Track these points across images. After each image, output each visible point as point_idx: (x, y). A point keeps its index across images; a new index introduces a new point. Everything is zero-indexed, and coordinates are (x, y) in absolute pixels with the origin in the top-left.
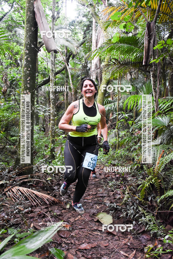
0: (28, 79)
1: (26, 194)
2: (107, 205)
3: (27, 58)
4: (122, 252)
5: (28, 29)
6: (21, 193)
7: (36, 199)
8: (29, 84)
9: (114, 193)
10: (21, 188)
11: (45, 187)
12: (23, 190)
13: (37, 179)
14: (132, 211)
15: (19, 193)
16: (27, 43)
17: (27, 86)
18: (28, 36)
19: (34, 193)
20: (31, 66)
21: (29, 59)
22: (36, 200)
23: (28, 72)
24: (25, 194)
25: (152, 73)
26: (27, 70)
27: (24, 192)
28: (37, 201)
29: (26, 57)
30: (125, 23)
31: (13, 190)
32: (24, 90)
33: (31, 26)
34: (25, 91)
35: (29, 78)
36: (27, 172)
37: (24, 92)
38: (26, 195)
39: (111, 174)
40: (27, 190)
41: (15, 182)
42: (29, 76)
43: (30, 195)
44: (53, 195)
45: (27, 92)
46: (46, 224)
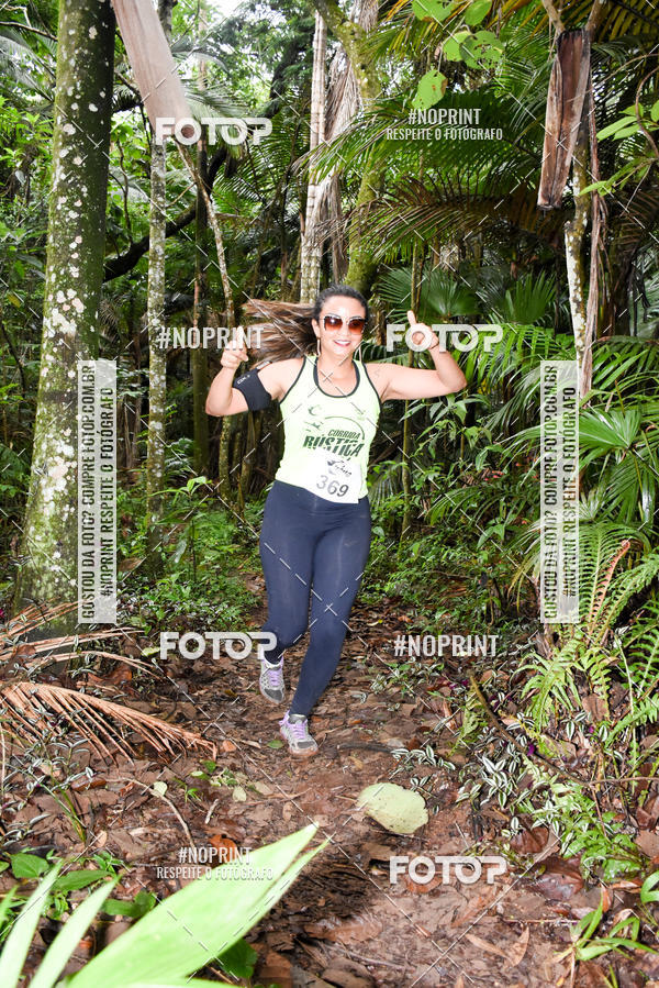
0: (73, 246)
1: (68, 711)
2: (397, 756)
3: (72, 155)
4: (476, 942)
5: (72, 32)
6: (44, 710)
7: (111, 733)
8: (77, 263)
9: (415, 706)
10: (45, 690)
11: (140, 683)
12: (54, 697)
13: (107, 650)
14: (502, 777)
15: (35, 707)
16: (70, 93)
17: (67, 274)
18: (72, 63)
19: (98, 710)
20: (84, 189)
21: (78, 161)
22: (111, 738)
23: (74, 215)
24: (65, 713)
25: (572, 239)
26: (70, 205)
27: (60, 703)
28: (114, 742)
29: (64, 153)
30: (467, 33)
31: (10, 695)
32: (56, 291)
33: (87, 21)
34: (60, 294)
35: (79, 240)
36: (65, 622)
37: (55, 299)
38: (69, 718)
39: (387, 634)
40: (72, 696)
41: (16, 666)
42: (80, 233)
43: (84, 718)
44: (175, 714)
45: (66, 296)
46: (159, 831)
